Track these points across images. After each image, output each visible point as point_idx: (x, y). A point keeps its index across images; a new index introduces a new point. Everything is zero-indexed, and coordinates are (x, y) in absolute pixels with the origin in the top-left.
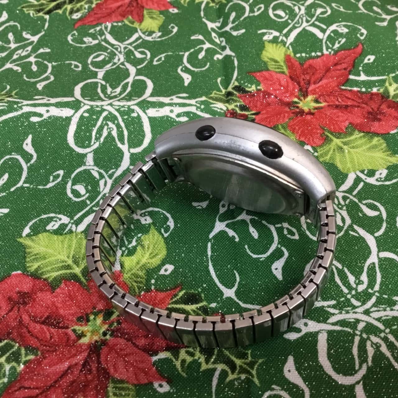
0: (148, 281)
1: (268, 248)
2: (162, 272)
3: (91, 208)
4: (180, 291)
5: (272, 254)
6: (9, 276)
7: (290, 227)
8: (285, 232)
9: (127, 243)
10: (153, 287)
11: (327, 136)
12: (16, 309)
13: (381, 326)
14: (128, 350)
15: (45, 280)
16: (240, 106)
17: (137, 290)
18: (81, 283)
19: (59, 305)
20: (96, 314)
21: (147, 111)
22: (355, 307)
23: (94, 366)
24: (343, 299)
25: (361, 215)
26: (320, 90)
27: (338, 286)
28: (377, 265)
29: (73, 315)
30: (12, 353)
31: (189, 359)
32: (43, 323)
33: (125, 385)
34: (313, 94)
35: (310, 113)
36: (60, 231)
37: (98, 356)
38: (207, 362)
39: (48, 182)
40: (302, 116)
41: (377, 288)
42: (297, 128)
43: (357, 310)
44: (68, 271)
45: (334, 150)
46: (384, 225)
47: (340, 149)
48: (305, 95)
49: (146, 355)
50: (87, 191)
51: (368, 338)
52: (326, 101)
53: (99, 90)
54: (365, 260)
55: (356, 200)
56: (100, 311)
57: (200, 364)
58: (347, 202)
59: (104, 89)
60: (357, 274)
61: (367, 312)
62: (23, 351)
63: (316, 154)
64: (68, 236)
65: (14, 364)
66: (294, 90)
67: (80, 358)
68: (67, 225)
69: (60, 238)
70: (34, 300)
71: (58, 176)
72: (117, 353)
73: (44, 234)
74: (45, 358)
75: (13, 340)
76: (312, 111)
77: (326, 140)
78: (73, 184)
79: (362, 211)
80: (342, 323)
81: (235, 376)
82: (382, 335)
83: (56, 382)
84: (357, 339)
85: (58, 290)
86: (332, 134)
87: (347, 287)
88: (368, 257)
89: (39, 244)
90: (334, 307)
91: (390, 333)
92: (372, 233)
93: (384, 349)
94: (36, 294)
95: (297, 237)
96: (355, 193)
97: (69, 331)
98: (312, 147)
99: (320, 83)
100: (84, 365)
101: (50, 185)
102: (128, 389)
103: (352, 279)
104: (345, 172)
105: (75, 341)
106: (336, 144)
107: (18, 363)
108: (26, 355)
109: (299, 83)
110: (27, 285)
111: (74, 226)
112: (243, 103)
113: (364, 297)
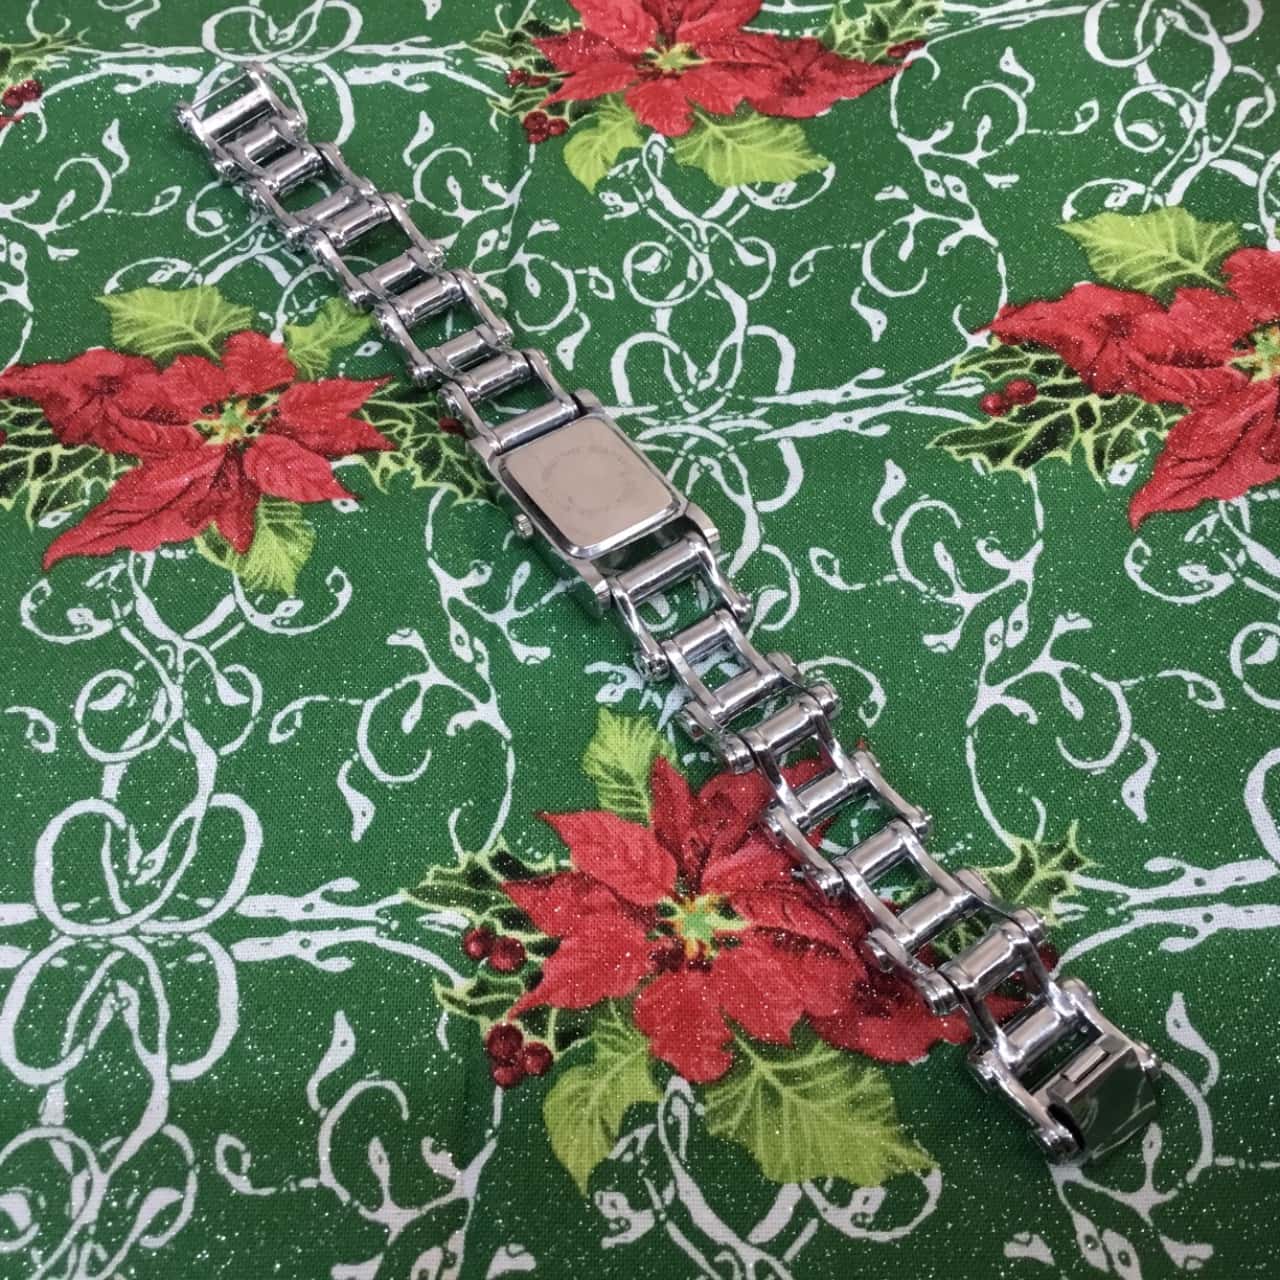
0: (333, 364)
1: (555, 315)
2: (360, 352)
3: (233, 248)
4: (390, 382)
5: (561, 325)
6: (83, 353)
7: (602, 276)
8: (592, 284)
9: (297, 306)
10: (341, 374)
11: (698, 119)
12: (96, 401)
13: (722, 442)
14: (290, 453)
15: (147, 357)
16: (538, 61)
17: (312, 375)
18: (209, 358)
19: (172, 391)
20: (235, 401)
21: (347, 74)
22: (686, 415)
23: (234, 478)
24: (670, 403)
25: (732, 263)
26: (700, 34)
27: (667, 382)
28: (739, 348)
29: (194, 404)
30: (95, 463)
31: (394, 468)
32: (145, 417)
33: (285, 504)
34: (687, 40)
35: (673, 75)
36: (174, 284)
37: (240, 463)
38: (425, 475)
39: (151, 205)
40: (655, 79)
41: (731, 384)
42: (642, 101)
43: (689, 420)
44: (188, 342)
45: (707, 145)
46: (769, 280)
47: (719, 144)
48: (670, 42)
49: (322, 459)
50: (226, 220)
51: (697, 460)
52: (709, 55)
53: (252, 31)
54: (722, 339)
55: (730, 236)
56: (243, 397)
57: (412, 479)
58: (713, 239)
59: (262, 26)
60: (702, 363)
61: (705, 423)
62: (112, 459)
63: (671, 150)
64: (188, 292)
65: (98, 479)
66: (647, 30)
67: (210, 468)
68: (186, 275)
69: (174, 295)
70: (128, 387)
71: (171, 196)
72: (271, 456)
73: (145, 290)
74: (150, 469)
75: (94, 444)
76: (678, 72)
77: (695, 126)
78: (199, 209)
79: (735, 257)
80: (660, 440)
81: (469, 500)
82: (721, 455)
83: (170, 503)
84: (678, 462)
85: (168, 371)
86: (707, 116)
87: (681, 384)
88: (728, 334)
89: (134, 305)
90: (652, 415)
91: (734, 451)
92: (744, 295)
93: (717, 474)
94: (130, 377)
95: (611, 295)
96: (730, 223)
97: (190, 428)
98: (665, 136)
99: (703, 20)
100: (216, 479)
101: (154, 211)
102: (291, 508)
103: (692, 370)
104: (721, 184)
105: (199, 443)
106: (714, 136)
107: (106, 477)
108: (118, 465)
109: (659, 18)
110: (115, 366)
111: (199, 276)
112: (542, 57)
113: (704, 400)
